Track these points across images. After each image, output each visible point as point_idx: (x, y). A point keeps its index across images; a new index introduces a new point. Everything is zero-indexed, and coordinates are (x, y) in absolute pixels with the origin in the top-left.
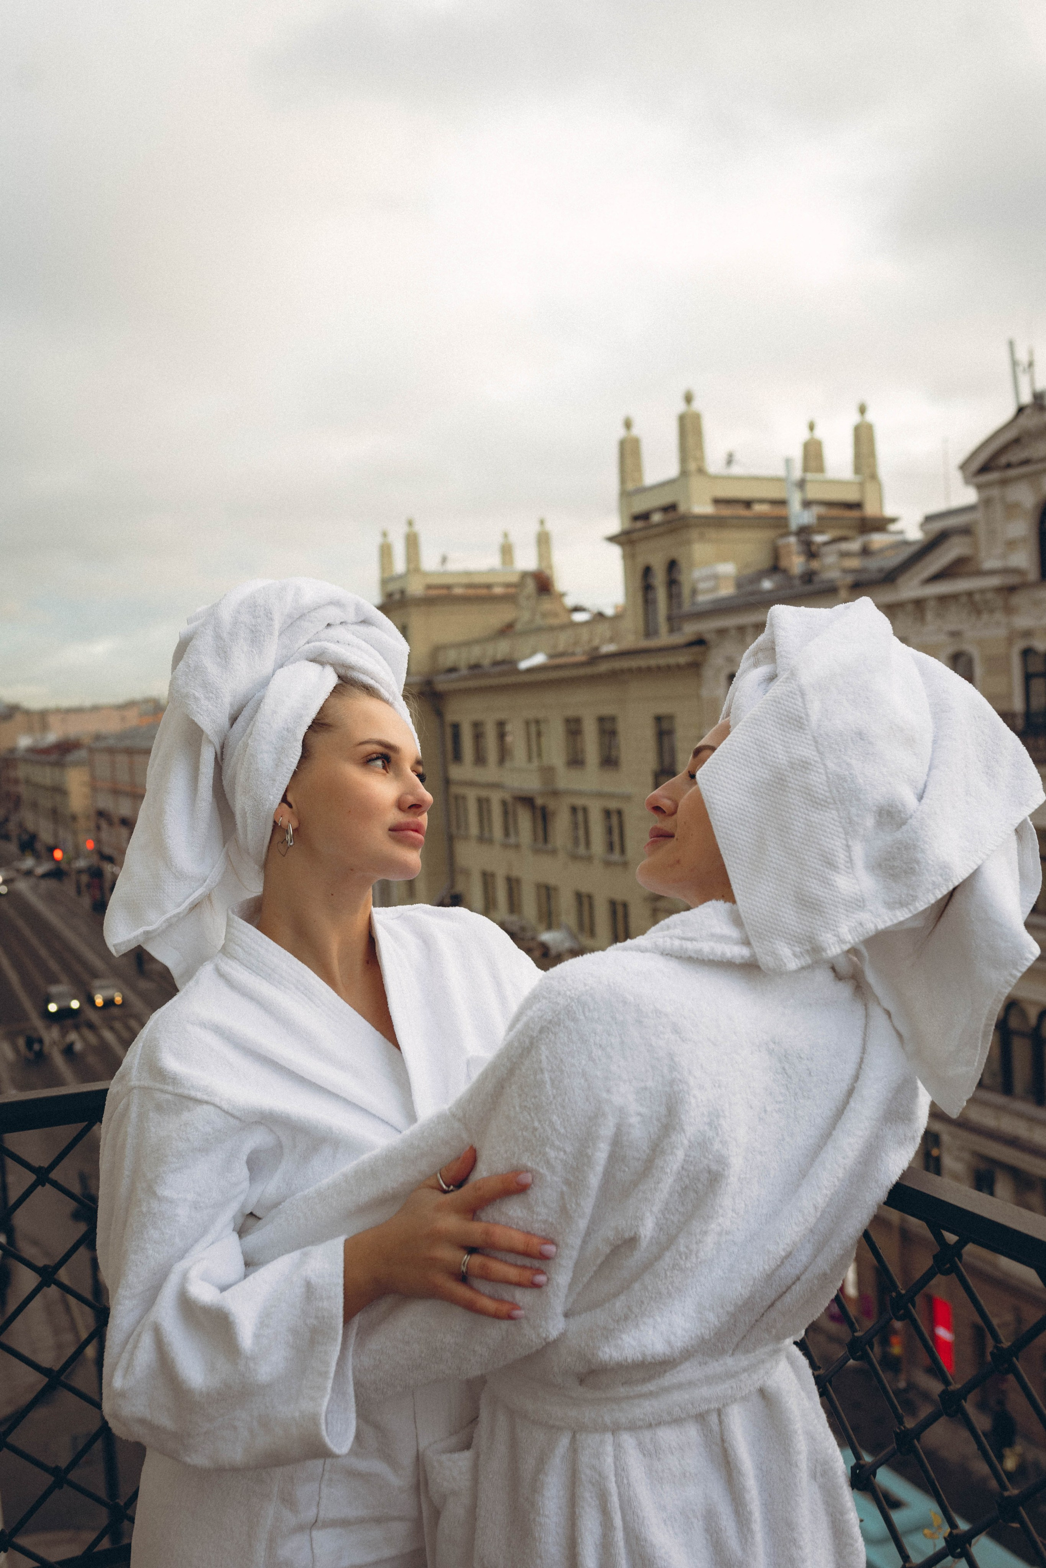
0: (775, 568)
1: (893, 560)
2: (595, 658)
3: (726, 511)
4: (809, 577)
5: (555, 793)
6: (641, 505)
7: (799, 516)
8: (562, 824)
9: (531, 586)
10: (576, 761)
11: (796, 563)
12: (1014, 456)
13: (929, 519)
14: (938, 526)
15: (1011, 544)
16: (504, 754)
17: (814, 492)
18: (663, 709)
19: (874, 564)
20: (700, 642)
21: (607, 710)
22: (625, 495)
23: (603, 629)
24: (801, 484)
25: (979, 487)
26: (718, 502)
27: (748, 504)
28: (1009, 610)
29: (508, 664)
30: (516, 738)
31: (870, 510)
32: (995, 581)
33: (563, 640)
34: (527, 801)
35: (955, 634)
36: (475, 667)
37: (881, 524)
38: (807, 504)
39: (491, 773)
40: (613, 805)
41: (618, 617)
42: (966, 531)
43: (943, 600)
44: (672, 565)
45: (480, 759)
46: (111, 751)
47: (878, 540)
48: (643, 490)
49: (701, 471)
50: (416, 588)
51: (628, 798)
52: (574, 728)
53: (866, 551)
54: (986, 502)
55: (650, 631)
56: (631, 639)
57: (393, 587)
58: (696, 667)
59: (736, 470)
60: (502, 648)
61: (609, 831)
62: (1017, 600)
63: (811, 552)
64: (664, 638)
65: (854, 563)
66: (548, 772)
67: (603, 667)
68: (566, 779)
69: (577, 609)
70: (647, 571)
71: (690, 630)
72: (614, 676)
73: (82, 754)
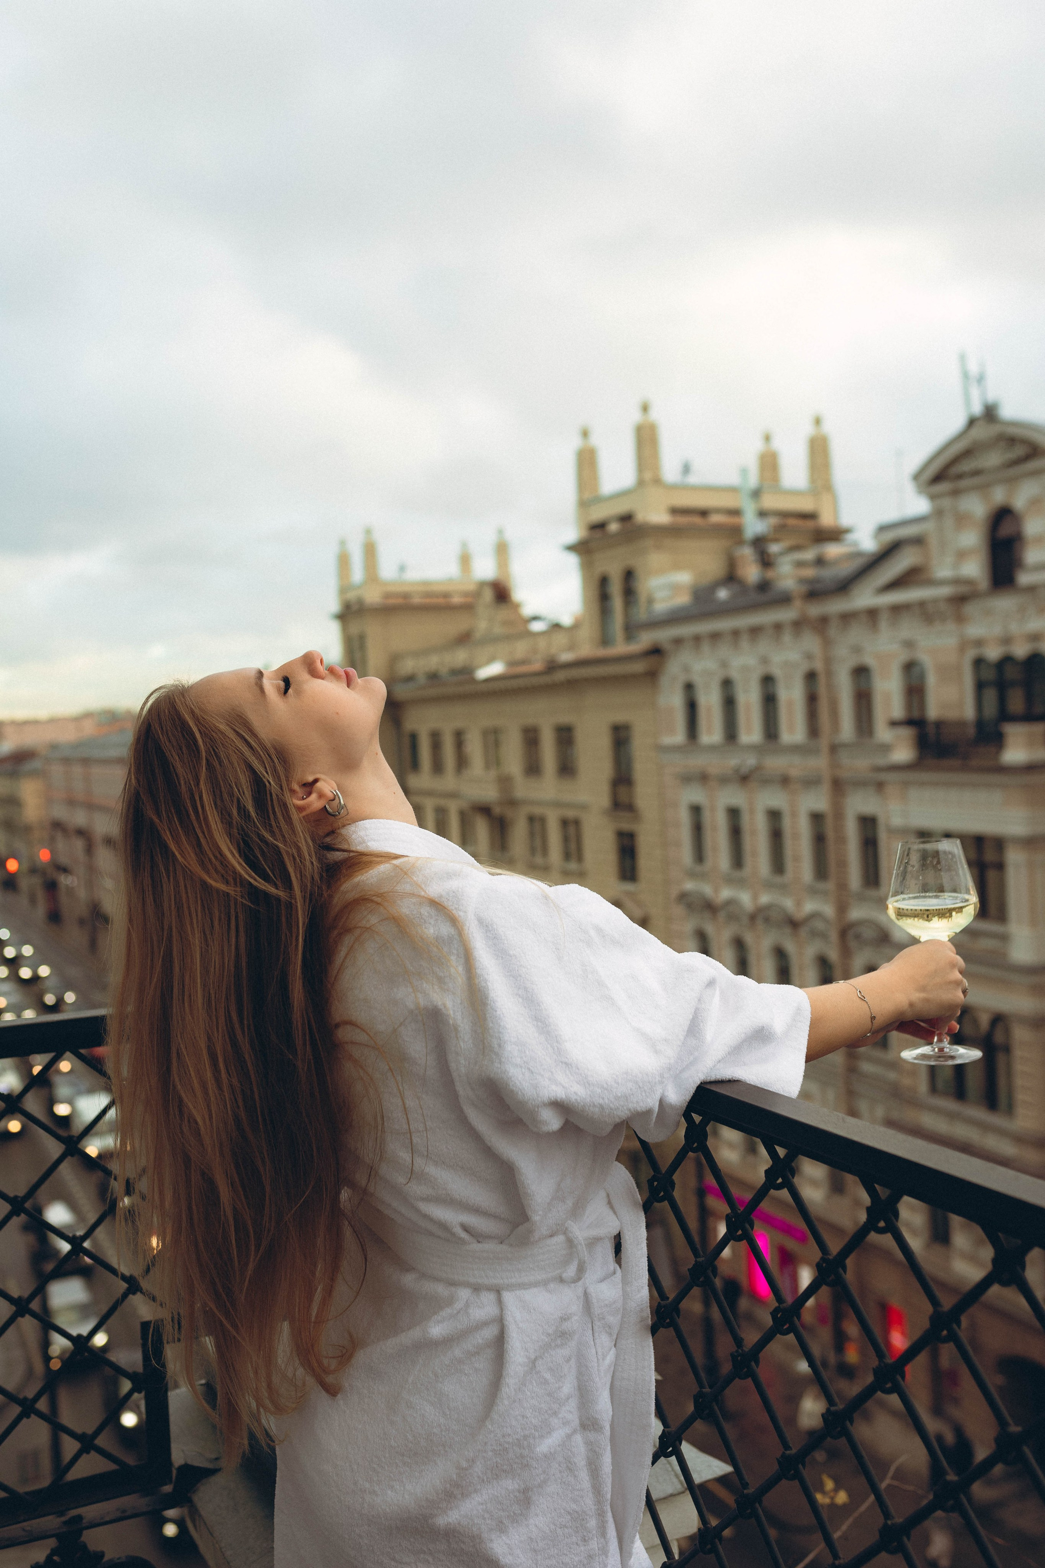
0: (731, 578)
1: (846, 569)
2: (552, 666)
3: (683, 520)
4: (764, 586)
5: (512, 803)
6: (598, 514)
7: (753, 526)
8: (519, 832)
9: (488, 595)
10: (533, 768)
11: (751, 572)
12: (966, 466)
13: (882, 529)
14: (890, 536)
15: (961, 555)
16: (462, 762)
17: (770, 502)
18: (620, 717)
19: (827, 573)
20: (656, 652)
21: (564, 719)
22: (584, 504)
23: (560, 640)
24: (756, 494)
25: (933, 497)
26: (675, 511)
27: (704, 513)
28: (960, 619)
29: (466, 672)
30: (474, 747)
31: (826, 520)
32: (945, 591)
33: (521, 649)
34: (484, 810)
35: (909, 644)
36: (433, 677)
37: (835, 535)
38: (762, 514)
39: (449, 781)
40: (570, 814)
41: (576, 626)
42: (918, 541)
43: (897, 610)
44: (629, 575)
45: (438, 767)
46: (66, 761)
47: (833, 550)
48: (598, 500)
49: (657, 481)
50: (373, 597)
51: (584, 807)
52: (531, 738)
53: (820, 562)
54: (938, 513)
55: (605, 640)
56: (587, 649)
57: (351, 596)
58: (652, 676)
59: (693, 479)
60: (460, 657)
61: (566, 839)
62: (970, 609)
63: (766, 561)
64: (621, 648)
65: (810, 573)
66: (505, 781)
67: (560, 676)
68: (523, 788)
69: (535, 618)
70: (604, 581)
71: (645, 640)
72: (571, 685)
73: (36, 764)
